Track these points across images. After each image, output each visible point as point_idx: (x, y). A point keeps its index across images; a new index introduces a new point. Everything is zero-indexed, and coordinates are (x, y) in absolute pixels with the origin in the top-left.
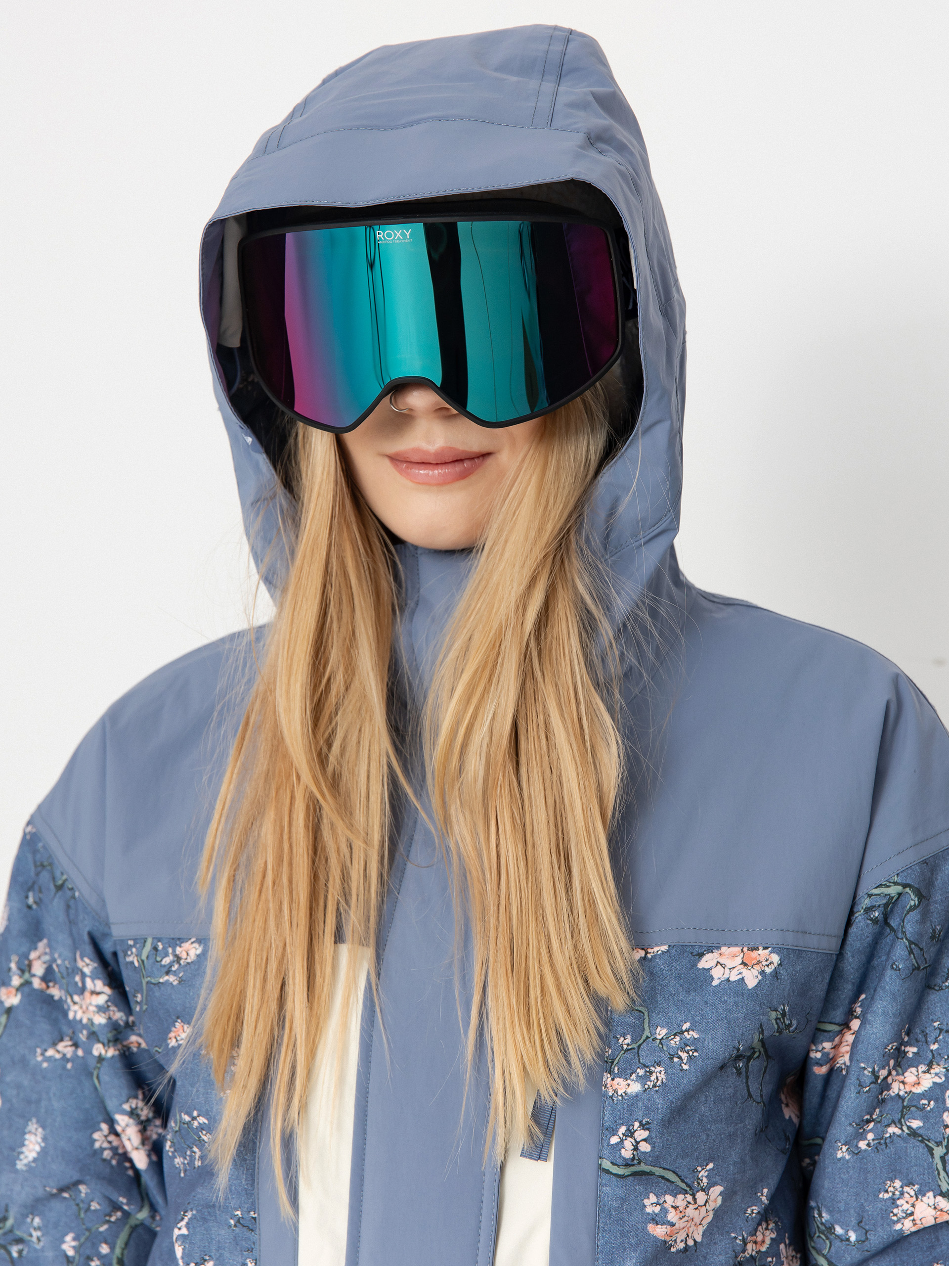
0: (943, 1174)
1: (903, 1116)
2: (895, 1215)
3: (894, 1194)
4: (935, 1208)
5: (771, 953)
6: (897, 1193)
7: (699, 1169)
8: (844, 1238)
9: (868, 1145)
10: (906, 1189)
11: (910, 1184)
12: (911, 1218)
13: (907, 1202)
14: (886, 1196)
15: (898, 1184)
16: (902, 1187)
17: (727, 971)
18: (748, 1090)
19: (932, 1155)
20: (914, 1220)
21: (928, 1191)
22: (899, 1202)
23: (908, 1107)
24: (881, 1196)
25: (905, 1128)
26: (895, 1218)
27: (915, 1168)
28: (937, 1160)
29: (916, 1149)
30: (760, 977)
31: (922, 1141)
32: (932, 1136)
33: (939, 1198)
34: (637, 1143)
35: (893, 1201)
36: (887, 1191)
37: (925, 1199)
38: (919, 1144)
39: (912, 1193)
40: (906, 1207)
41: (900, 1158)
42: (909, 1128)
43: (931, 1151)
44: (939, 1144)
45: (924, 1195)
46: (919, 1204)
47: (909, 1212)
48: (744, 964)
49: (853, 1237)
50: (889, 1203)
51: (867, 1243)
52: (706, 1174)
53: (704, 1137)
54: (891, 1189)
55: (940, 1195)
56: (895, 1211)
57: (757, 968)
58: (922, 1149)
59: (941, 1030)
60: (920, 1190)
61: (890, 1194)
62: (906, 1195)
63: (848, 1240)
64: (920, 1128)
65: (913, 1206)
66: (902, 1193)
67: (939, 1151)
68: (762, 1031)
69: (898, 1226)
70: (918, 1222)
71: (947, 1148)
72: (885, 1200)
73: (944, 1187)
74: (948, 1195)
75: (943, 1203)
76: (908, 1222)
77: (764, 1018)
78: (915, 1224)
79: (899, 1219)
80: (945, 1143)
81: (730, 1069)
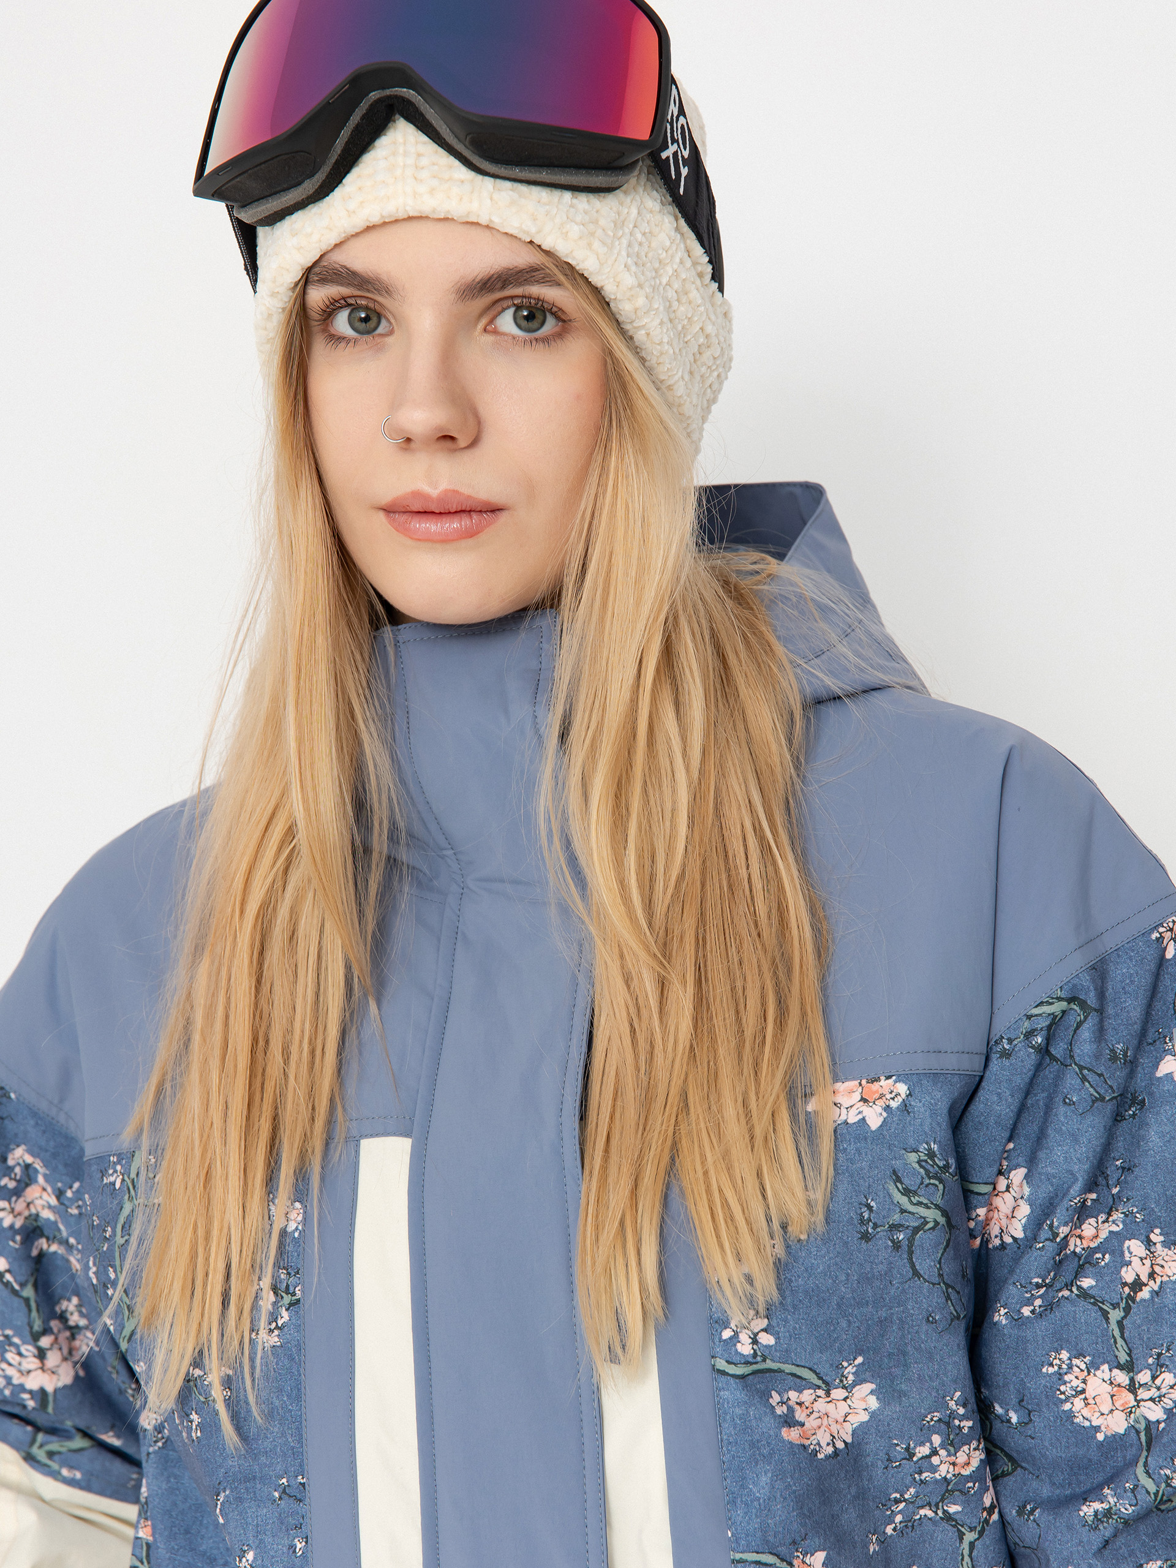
0: (1120, 1341)
1: (1075, 1276)
2: (1063, 1393)
3: (1060, 1367)
4: (1111, 1383)
5: (896, 1082)
6: (1064, 1366)
7: (845, 1364)
8: (1003, 1420)
9: (1033, 1312)
10: (1075, 1361)
11: (1080, 1355)
12: (1083, 1396)
13: (1077, 1378)
14: (1051, 1370)
15: (1065, 1355)
16: (1069, 1359)
17: (844, 1111)
18: (913, 1266)
19: (1107, 1319)
20: (1086, 1399)
21: (1103, 1363)
22: (1067, 1378)
23: (1081, 1264)
24: (1044, 1370)
25: (1074, 1289)
26: (1063, 1397)
27: (1086, 1336)
28: (1114, 1326)
29: (1086, 1313)
30: (885, 1114)
31: (1094, 1304)
32: (1107, 1297)
33: (1116, 1372)
34: (756, 1335)
35: (1060, 1375)
36: (1051, 1365)
37: (1098, 1373)
38: (1090, 1306)
39: (1083, 1366)
40: (1075, 1383)
41: (1067, 1324)
42: (1080, 1288)
43: (1105, 1315)
44: (1115, 1306)
45: (1098, 1368)
46: (1091, 1380)
47: (1079, 1389)
48: (864, 1100)
49: (1014, 1419)
50: (1055, 1379)
51: (1031, 1425)
52: (854, 1370)
53: (844, 1324)
54: (1057, 1362)
55: (1117, 1368)
56: (1063, 1388)
57: (880, 1103)
58: (1095, 1314)
60: (1092, 1362)
61: (1056, 1368)
62: (1075, 1369)
63: (1009, 1422)
64: (1092, 1287)
65: (1084, 1381)
66: (1070, 1367)
67: (1115, 1315)
68: (898, 1180)
69: (1067, 1406)
70: (1091, 1401)
71: (1127, 1310)
72: (1050, 1376)
73: (1123, 1357)
74: (1129, 1367)
75: (1122, 1378)
76: (1078, 1403)
77: (897, 1164)
78: (1087, 1405)
79: (1067, 1400)
80: (1123, 1305)
81: (882, 1241)
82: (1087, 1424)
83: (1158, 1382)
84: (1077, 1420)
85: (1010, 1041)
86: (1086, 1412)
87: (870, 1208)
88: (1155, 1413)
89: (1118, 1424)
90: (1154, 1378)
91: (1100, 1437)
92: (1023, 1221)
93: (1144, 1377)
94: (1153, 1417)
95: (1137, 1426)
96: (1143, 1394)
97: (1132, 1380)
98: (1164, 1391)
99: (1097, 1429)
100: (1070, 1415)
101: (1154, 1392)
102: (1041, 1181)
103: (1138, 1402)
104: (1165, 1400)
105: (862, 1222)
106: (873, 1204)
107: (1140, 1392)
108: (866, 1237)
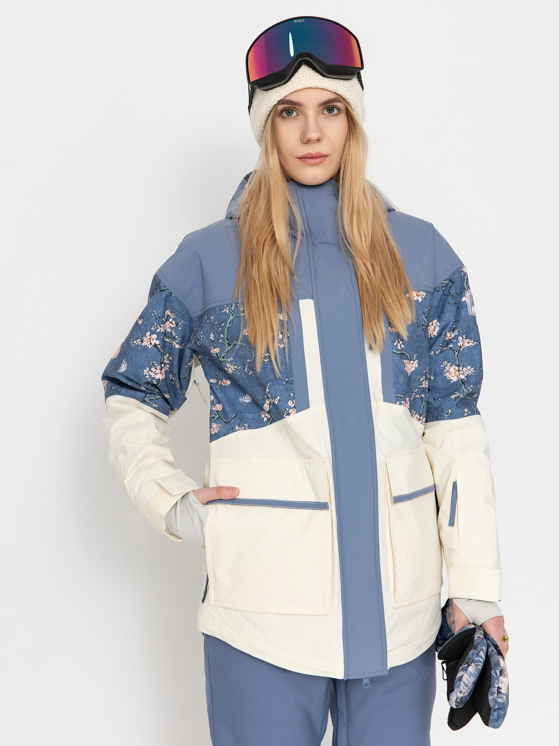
0: (457, 359)
1: (447, 345)
2: (445, 371)
3: (445, 365)
4: (455, 369)
5: (423, 292)
6: (446, 365)
7: (414, 355)
8: (429, 379)
9: (438, 353)
10: (448, 364)
11: (449, 362)
12: (449, 372)
14: (443, 366)
15: (446, 362)
16: (447, 363)
18: (425, 335)
19: (455, 354)
20: (450, 373)
21: (454, 365)
22: (446, 368)
23: (449, 342)
24: (441, 366)
25: (448, 347)
26: (444, 372)
27: (451, 358)
28: (456, 356)
29: (451, 353)
30: (422, 299)
31: (453, 351)
32: (455, 349)
34: (401, 345)
35: (444, 367)
36: (443, 365)
37: (453, 367)
39: (450, 365)
40: (448, 369)
41: (447, 355)
42: (449, 347)
43: (455, 353)
44: (457, 351)
45: (453, 366)
48: (417, 295)
49: (432, 378)
50: (443, 368)
51: (436, 380)
53: (414, 345)
55: (456, 366)
56: (445, 370)
57: (421, 296)
58: (453, 353)
59: (455, 322)
60: (451, 364)
62: (448, 366)
63: (431, 379)
64: (452, 347)
65: (450, 369)
66: (447, 365)
67: (456, 353)
68: (424, 314)
69: (445, 375)
70: (451, 373)
71: (459, 352)
72: (442, 367)
73: (458, 364)
74: (458, 366)
75: (457, 368)
76: (448, 374)
77: (424, 310)
78: (450, 374)
79: (446, 373)
80: (458, 351)
81: (421, 328)
82: (449, 379)
83: (463, 370)
84: (447, 378)
85: (439, 288)
86: (449, 376)
87: (419, 320)
88: (463, 377)
89: (455, 379)
90: (463, 369)
91: (452, 382)
92: (437, 331)
93: (461, 368)
94: (462, 378)
95: (459, 380)
96: (461, 372)
97: (459, 369)
98: (464, 372)
99: (451, 380)
100: (446, 377)
101: (462, 372)
102: (443, 321)
103: (459, 374)
104: (465, 374)
105: (418, 323)
106: (420, 319)
107: (460, 372)
108: (418, 326)
